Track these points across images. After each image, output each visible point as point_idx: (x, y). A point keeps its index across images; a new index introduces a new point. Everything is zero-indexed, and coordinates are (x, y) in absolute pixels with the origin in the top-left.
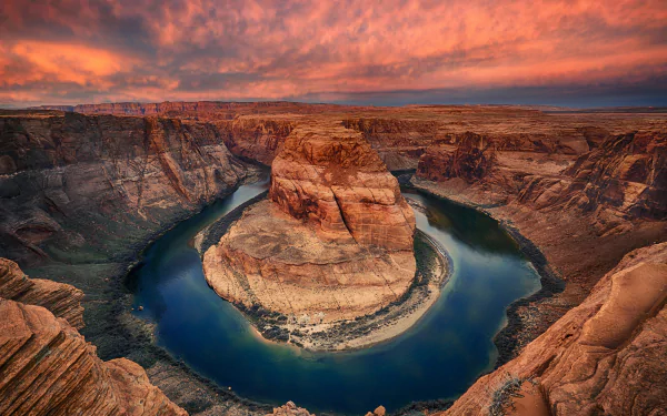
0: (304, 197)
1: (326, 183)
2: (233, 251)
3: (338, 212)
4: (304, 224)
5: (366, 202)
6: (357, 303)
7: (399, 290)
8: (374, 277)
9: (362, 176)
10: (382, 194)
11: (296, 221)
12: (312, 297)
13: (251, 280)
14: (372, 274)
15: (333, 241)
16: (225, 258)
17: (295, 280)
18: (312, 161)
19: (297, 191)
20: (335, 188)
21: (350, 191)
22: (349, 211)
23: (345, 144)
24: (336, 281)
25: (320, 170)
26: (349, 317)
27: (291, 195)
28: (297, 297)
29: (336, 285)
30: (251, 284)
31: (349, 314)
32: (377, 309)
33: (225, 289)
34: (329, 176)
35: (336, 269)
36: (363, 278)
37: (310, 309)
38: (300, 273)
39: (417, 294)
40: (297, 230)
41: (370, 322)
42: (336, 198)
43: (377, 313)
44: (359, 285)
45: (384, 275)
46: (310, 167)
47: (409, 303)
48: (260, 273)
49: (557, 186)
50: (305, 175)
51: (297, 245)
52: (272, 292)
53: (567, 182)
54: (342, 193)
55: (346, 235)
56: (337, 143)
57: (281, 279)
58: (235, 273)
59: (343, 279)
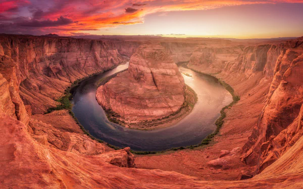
0: (139, 71)
1: (148, 67)
2: (108, 88)
3: (152, 79)
4: (138, 82)
5: (164, 75)
6: (154, 114)
7: (175, 110)
8: (164, 105)
9: (163, 64)
10: (171, 71)
11: (135, 81)
12: (134, 111)
13: (111, 100)
14: (164, 104)
15: (148, 90)
16: (104, 90)
17: (128, 103)
18: (144, 57)
19: (137, 69)
20: (152, 69)
21: (157, 70)
22: (156, 78)
23: (157, 51)
24: (146, 106)
25: (147, 61)
26: (149, 119)
27: (134, 70)
28: (128, 110)
29: (146, 107)
30: (111, 101)
31: (150, 118)
32: (164, 117)
33: (100, 101)
34: (150, 64)
35: (147, 101)
36: (159, 105)
37: (132, 115)
38: (132, 101)
39: (183, 110)
40: (135, 84)
41: (159, 122)
42: (152, 73)
43: (163, 118)
44: (157, 108)
45: (169, 104)
46: (143, 60)
47: (179, 114)
48: (115, 98)
49: (234, 65)
50: (141, 63)
51: (133, 90)
52: (118, 106)
53: (237, 63)
54: (154, 71)
55: (154, 88)
56: (154, 51)
57: (123, 102)
58: (106, 97)
59: (150, 105)
